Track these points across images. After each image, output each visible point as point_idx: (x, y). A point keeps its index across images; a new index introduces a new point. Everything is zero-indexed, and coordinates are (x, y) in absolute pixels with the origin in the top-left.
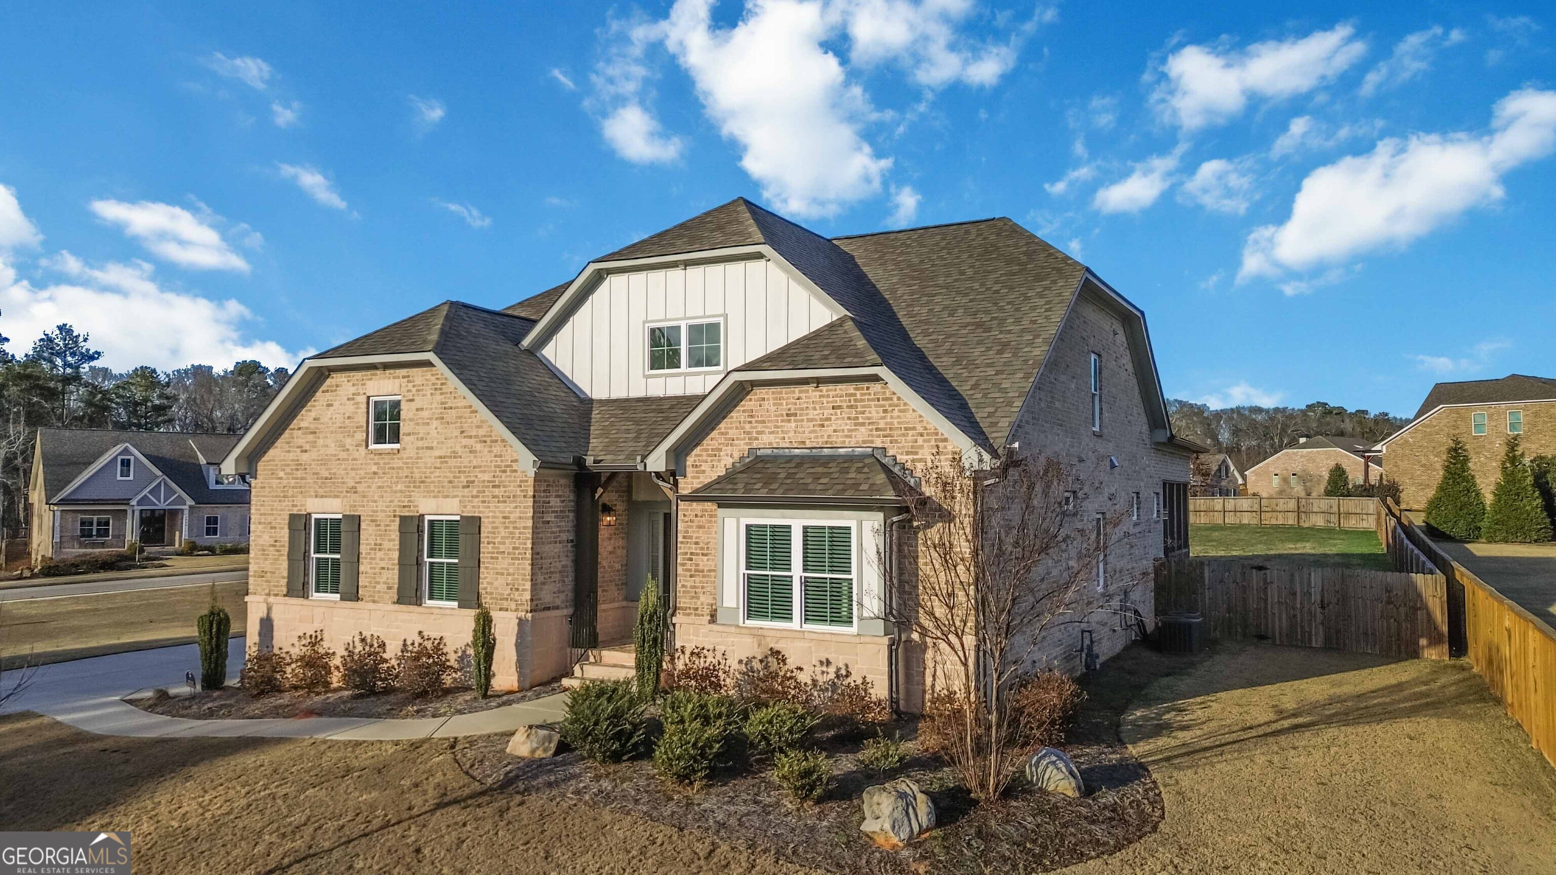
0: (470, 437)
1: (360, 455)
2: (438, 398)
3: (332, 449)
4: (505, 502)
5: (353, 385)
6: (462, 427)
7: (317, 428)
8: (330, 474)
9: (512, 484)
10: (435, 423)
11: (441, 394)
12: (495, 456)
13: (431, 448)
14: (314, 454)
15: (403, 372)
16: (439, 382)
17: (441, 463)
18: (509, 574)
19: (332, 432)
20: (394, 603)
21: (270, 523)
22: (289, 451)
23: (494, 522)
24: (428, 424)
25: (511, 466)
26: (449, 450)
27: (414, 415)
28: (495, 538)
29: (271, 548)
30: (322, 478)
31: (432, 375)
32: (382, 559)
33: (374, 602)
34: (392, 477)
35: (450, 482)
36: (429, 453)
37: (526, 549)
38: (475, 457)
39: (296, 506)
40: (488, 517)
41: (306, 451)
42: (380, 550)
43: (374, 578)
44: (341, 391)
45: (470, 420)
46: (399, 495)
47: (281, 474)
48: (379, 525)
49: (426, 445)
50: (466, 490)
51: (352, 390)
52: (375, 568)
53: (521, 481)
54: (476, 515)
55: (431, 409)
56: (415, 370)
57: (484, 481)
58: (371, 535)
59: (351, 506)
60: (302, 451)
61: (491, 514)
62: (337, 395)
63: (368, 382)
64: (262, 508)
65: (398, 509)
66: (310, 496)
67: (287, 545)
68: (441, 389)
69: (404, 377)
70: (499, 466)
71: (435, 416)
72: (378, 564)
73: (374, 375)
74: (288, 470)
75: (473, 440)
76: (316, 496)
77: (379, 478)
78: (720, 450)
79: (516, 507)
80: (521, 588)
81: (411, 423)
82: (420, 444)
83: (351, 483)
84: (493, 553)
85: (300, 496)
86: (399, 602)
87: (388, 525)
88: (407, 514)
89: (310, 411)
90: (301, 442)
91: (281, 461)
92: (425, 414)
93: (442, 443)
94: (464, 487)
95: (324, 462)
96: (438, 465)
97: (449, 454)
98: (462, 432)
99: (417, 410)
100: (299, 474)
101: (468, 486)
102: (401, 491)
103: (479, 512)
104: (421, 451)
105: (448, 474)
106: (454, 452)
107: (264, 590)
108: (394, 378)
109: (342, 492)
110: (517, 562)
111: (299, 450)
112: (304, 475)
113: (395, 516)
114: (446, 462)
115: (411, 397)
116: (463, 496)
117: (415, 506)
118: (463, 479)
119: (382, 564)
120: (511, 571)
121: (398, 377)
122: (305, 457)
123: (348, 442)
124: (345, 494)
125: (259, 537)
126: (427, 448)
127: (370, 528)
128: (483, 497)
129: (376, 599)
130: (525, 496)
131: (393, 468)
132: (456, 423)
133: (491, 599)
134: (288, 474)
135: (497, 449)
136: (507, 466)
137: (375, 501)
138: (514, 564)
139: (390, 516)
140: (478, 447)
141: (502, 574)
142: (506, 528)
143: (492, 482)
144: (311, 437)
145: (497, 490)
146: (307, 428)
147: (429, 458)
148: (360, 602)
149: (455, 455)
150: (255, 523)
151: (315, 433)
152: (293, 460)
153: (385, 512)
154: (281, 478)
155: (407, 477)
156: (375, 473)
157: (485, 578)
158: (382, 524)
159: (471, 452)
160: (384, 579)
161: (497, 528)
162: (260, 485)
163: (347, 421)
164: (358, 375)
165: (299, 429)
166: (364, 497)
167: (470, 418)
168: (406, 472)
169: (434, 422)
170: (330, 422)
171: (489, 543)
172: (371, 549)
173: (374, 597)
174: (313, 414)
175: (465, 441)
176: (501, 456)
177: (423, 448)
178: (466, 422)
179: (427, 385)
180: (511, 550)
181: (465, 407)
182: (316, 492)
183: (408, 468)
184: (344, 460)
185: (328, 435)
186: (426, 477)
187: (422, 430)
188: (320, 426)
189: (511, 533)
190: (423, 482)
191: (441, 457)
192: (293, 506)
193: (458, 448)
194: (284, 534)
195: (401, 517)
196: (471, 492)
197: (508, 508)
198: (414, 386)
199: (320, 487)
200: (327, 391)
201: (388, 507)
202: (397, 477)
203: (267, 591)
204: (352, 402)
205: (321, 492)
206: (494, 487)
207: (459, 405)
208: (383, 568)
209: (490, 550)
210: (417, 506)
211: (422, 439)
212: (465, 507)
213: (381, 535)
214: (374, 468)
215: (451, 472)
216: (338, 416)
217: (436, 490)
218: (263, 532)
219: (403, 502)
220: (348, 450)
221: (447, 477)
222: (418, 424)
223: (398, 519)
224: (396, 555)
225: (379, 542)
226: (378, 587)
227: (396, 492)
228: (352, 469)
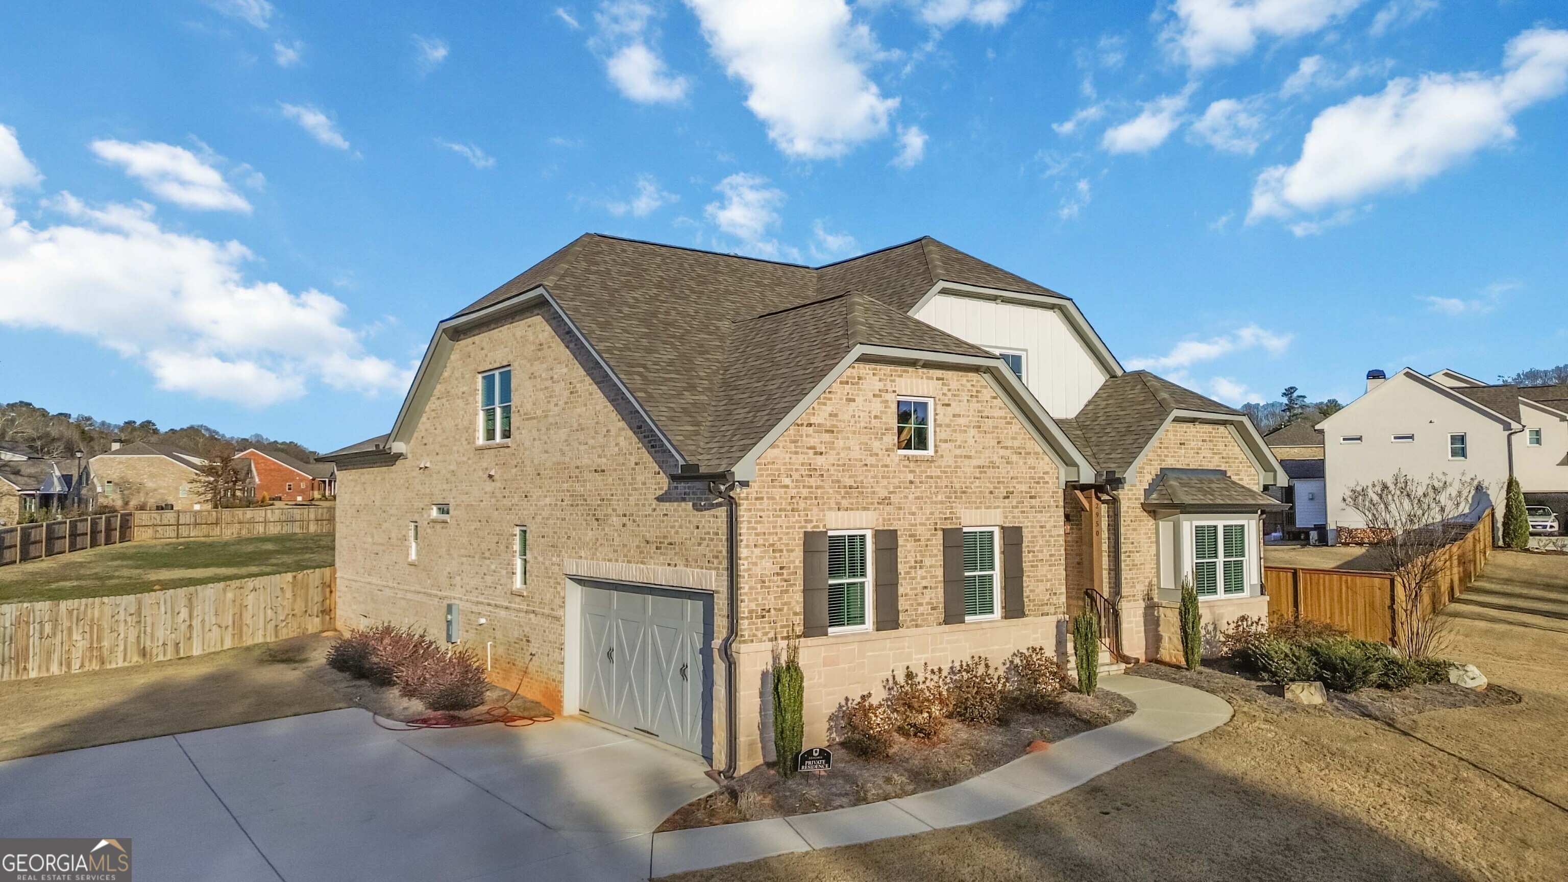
0: (1007, 448)
1: (892, 461)
2: (974, 405)
3: (856, 453)
4: (1041, 512)
5: (880, 380)
6: (998, 438)
7: (833, 426)
8: (855, 482)
9: (1046, 495)
10: (972, 432)
11: (978, 402)
12: (1029, 468)
13: (970, 457)
14: (832, 458)
15: (939, 373)
16: (975, 389)
17: (981, 472)
18: (1047, 581)
19: (854, 432)
20: (940, 624)
21: (773, 545)
22: (796, 453)
23: (1033, 532)
24: (965, 431)
25: (1043, 478)
26: (988, 460)
27: (951, 420)
28: (1034, 547)
29: (776, 578)
30: (845, 487)
31: (968, 381)
32: (923, 578)
33: (917, 626)
34: (931, 487)
35: (991, 493)
36: (967, 462)
37: (1061, 555)
38: (1011, 468)
39: (811, 521)
40: (1027, 527)
41: (821, 453)
42: (921, 567)
43: (916, 600)
44: (864, 385)
45: (1006, 431)
46: (939, 506)
47: (787, 481)
48: (919, 540)
49: (965, 454)
50: (1007, 501)
51: (880, 385)
52: (916, 589)
53: (1053, 492)
54: (1016, 525)
55: (968, 416)
56: (950, 373)
57: (1022, 492)
58: (909, 552)
59: (884, 520)
60: (816, 453)
61: (1029, 524)
62: (859, 389)
63: (897, 379)
64: (759, 526)
65: (939, 522)
66: (830, 509)
67: (800, 572)
68: (977, 397)
69: (938, 379)
70: (1033, 478)
71: (972, 424)
72: (919, 583)
73: (904, 371)
74: (796, 476)
75: (1009, 451)
76: (839, 509)
77: (916, 487)
78: (1143, 468)
79: (1050, 517)
80: (1058, 592)
81: (948, 429)
82: (958, 452)
83: (883, 493)
84: (1033, 561)
85: (815, 509)
86: (946, 622)
87: (928, 540)
88: (949, 527)
89: (825, 404)
90: (812, 442)
91: (785, 464)
92: (961, 421)
93: (980, 452)
94: (1005, 498)
95: (844, 467)
96: (978, 475)
97: (987, 464)
98: (999, 443)
99: (954, 416)
100: (812, 481)
101: (1008, 497)
102: (942, 502)
103: (1019, 522)
104: (959, 460)
105: (988, 485)
106: (992, 462)
107: (766, 634)
108: (928, 378)
109: (872, 504)
110: (1054, 568)
111: (811, 452)
112: (821, 484)
113: (936, 529)
114: (985, 472)
115: (947, 402)
116: (1004, 507)
117: (957, 518)
118: (1003, 491)
119: (924, 583)
120: (1049, 577)
121: (932, 379)
122: (820, 461)
123: (876, 445)
124: (876, 506)
125: (756, 564)
126: (965, 456)
127: (908, 545)
128: (1022, 507)
129: (919, 622)
130: (1057, 507)
131: (932, 478)
132: (993, 432)
133: (1034, 605)
134: (797, 481)
135: (1031, 461)
136: (1040, 478)
137: (914, 514)
138: (1051, 570)
139: (931, 530)
140: (1014, 458)
141: (1042, 581)
142: (1043, 536)
143: (1029, 493)
144: (827, 437)
145: (1033, 501)
146: (819, 425)
147: (968, 467)
148: (900, 629)
149: (993, 465)
150: (747, 546)
151: (833, 432)
152: (803, 464)
153: (925, 525)
154: (787, 487)
155: (947, 486)
156: (911, 482)
157: (1028, 586)
158: (922, 539)
159: (1007, 463)
160: (927, 599)
161: (1035, 537)
162: (754, 495)
163: (873, 421)
164: (887, 369)
165: (810, 425)
166: (900, 508)
167: (1005, 428)
168: (945, 482)
169: (972, 430)
170: (853, 420)
171: (1029, 552)
172: (911, 567)
173: (916, 620)
174: (828, 409)
175: (1002, 452)
176: (1034, 468)
177: (961, 456)
178: (1002, 433)
179: (963, 390)
180: (1048, 557)
181: (1001, 418)
182: (837, 503)
183: (946, 477)
184: (872, 466)
185: (850, 436)
186: (966, 487)
187: (959, 437)
188: (838, 424)
189: (1047, 541)
190: (964, 492)
191: (979, 467)
192: (806, 521)
193: (995, 458)
194: (797, 558)
195: (943, 530)
196: (1011, 502)
197: (1043, 517)
198: (949, 390)
199: (843, 497)
200: (847, 383)
201: (928, 519)
202: (936, 487)
203: (772, 635)
204: (879, 399)
205: (845, 503)
206: (1031, 497)
207: (995, 415)
208: (926, 587)
209: (1031, 559)
210: (960, 518)
211: (960, 447)
212: (1006, 517)
213: (921, 551)
214: (911, 477)
215: (991, 482)
216: (862, 414)
217: (978, 501)
218: (762, 558)
219: (945, 514)
220: (877, 455)
221: (988, 488)
222: (955, 431)
223: (940, 533)
224: (940, 572)
225: (919, 558)
226: (921, 609)
227: (936, 503)
228: (883, 477)
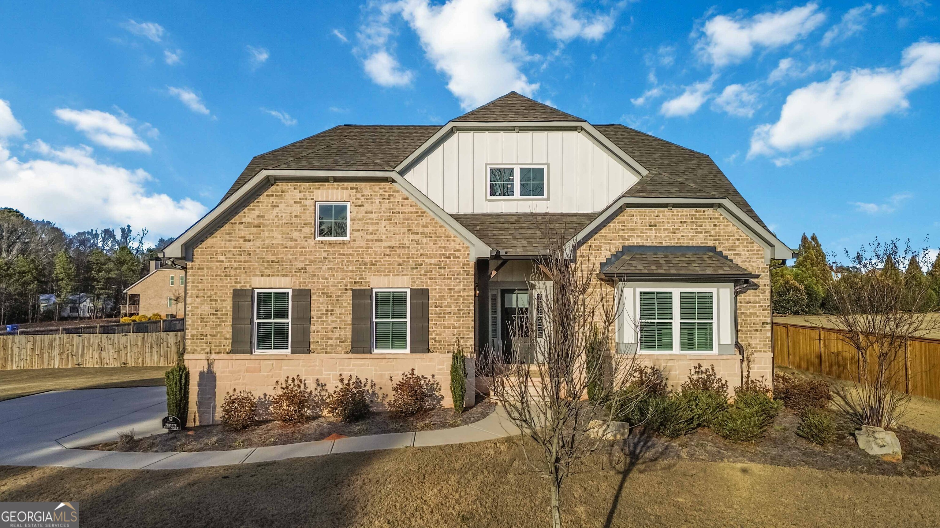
0: (418, 234)
1: (309, 244)
2: (386, 204)
3: (279, 239)
4: (451, 279)
5: (300, 192)
6: (409, 227)
7: (260, 223)
8: (277, 258)
9: (456, 267)
10: (384, 223)
11: (389, 202)
12: (440, 247)
13: (381, 241)
14: (258, 243)
15: (353, 185)
16: (387, 194)
17: (391, 251)
18: (455, 328)
19: (278, 227)
20: (347, 352)
21: (210, 297)
22: (230, 241)
23: (441, 293)
24: (377, 223)
25: (453, 254)
26: (398, 243)
27: (363, 216)
28: (441, 303)
29: (212, 317)
30: (268, 261)
31: (380, 188)
32: (333, 321)
33: (326, 353)
34: (343, 261)
35: (400, 265)
36: (378, 244)
37: (470, 310)
38: (421, 248)
39: (240, 283)
40: (436, 289)
41: (250, 241)
42: (331, 314)
43: (326, 335)
44: (287, 196)
45: (416, 222)
46: (349, 274)
47: (222, 258)
48: (331, 296)
49: (376, 238)
50: (415, 271)
51: (301, 195)
52: (327, 328)
53: (463, 265)
54: (425, 287)
55: (380, 213)
56: (363, 184)
57: (431, 264)
58: (322, 304)
59: (300, 283)
60: (245, 241)
61: (437, 287)
62: (282, 199)
63: (315, 191)
64: (200, 285)
65: (349, 285)
66: (255, 275)
67: (230, 314)
68: (388, 199)
69: (352, 189)
70: (443, 254)
71: (384, 218)
72: (330, 325)
73: (321, 185)
74: (229, 255)
75: (419, 236)
76: (262, 275)
77: (329, 261)
79: (460, 282)
80: (465, 337)
81: (360, 222)
82: (370, 237)
83: (300, 265)
84: (441, 314)
85: (243, 276)
86: (352, 351)
87: (339, 296)
88: (358, 288)
89: (254, 210)
90: (242, 234)
91: (221, 248)
92: (374, 216)
93: (391, 237)
94: (413, 268)
95: (270, 249)
96: (388, 253)
97: (397, 245)
98: (409, 230)
99: (366, 213)
100: (242, 258)
101: (417, 268)
102: (352, 272)
103: (427, 286)
104: (370, 243)
105: (397, 259)
106: (402, 244)
107: (204, 349)
108: (342, 188)
109: (290, 272)
110: (462, 319)
111: (242, 240)
112: (249, 259)
113: (346, 289)
114: (395, 251)
115: (360, 204)
116: (412, 275)
117: (366, 282)
118: (412, 263)
119: (334, 325)
120: (457, 325)
121: (347, 189)
122: (248, 245)
123: (296, 234)
124: (294, 273)
125: (197, 308)
126: (376, 240)
127: (321, 299)
128: (430, 275)
129: (329, 350)
130: (467, 275)
131: (344, 255)
132: (403, 223)
133: (439, 345)
134: (229, 258)
135: (441, 242)
136: (451, 254)
137: (327, 279)
138: (459, 321)
139: (342, 290)
140: (425, 240)
141: (449, 328)
142: (451, 296)
143: (438, 265)
144: (255, 230)
145: (443, 270)
146: (249, 223)
147: (379, 248)
148: (311, 354)
149: (403, 246)
150: (191, 297)
151: (260, 227)
152: (235, 248)
153: (337, 286)
154: (222, 261)
155: (357, 261)
156: (325, 258)
157: (434, 331)
158: (334, 295)
159: (417, 244)
160: (337, 335)
161: (443, 296)
162: (197, 266)
163: (294, 219)
164: (307, 185)
165: (242, 223)
166: (315, 275)
167: (416, 220)
168: (356, 257)
169: (383, 222)
170: (276, 219)
171: (436, 307)
172: (323, 314)
173: (326, 349)
174: (257, 212)
175: (411, 237)
176: (445, 247)
177: (372, 241)
178: (412, 223)
179: (376, 196)
180: (456, 311)
181: (412, 213)
182: (261, 272)
183: (357, 254)
184: (291, 248)
185: (274, 229)
186: (376, 261)
187: (371, 228)
188: (264, 222)
189: (456, 300)
190: (374, 265)
191: (390, 247)
192: (236, 283)
193: (406, 241)
194: (228, 305)
195: (352, 290)
196: (420, 271)
197: (453, 283)
198: (363, 196)
199: (266, 268)
200: (272, 195)
201: (338, 283)
202: (347, 261)
203: (208, 350)
204: (299, 205)
205: (267, 272)
206: (439, 268)
207: (406, 211)
208: (335, 328)
209: (438, 311)
210: (369, 282)
211: (371, 234)
212: (414, 282)
213: (332, 304)
214: (325, 255)
215: (400, 258)
216: (284, 215)
217: (387, 271)
218: (202, 304)
219: (356, 279)
220: (296, 240)
221: (397, 261)
222: (368, 223)
223: (350, 293)
224: (349, 318)
225: (330, 308)
226: (330, 342)
227: (347, 272)
228: (300, 255)
